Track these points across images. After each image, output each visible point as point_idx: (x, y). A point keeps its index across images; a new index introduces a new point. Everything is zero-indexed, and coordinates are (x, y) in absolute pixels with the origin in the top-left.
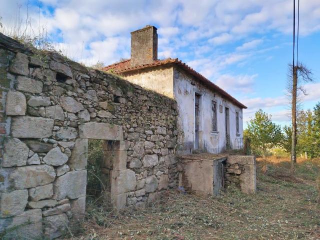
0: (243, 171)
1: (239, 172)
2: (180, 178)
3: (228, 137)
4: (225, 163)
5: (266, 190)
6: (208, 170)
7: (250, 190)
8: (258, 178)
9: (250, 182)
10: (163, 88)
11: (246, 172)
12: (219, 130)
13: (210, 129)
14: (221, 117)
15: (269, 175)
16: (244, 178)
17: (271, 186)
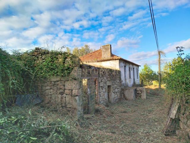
0: (142, 92)
1: (140, 93)
2: (123, 95)
3: (134, 79)
4: (136, 90)
5: (149, 99)
6: (132, 92)
7: (144, 98)
8: (147, 95)
9: (144, 96)
10: (115, 66)
11: (143, 93)
12: (131, 77)
13: (129, 77)
14: (132, 72)
15: (150, 94)
16: (142, 94)
17: (151, 98)
